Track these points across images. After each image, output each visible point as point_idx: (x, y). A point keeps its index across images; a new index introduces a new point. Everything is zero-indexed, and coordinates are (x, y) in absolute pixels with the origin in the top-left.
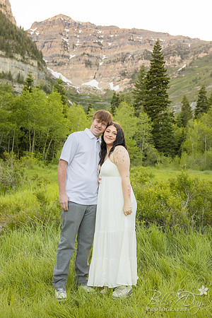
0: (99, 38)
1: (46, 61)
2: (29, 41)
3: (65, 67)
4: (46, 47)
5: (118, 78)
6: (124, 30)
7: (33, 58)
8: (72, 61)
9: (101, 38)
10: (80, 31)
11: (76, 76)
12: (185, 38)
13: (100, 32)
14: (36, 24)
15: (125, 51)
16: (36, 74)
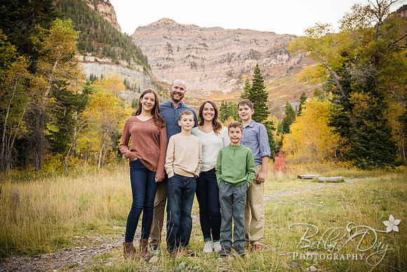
0: (204, 40)
1: (151, 65)
4: (150, 51)
7: (138, 63)
8: (177, 64)
9: (206, 40)
10: (184, 34)
12: (291, 36)
13: (205, 33)
16: (142, 78)
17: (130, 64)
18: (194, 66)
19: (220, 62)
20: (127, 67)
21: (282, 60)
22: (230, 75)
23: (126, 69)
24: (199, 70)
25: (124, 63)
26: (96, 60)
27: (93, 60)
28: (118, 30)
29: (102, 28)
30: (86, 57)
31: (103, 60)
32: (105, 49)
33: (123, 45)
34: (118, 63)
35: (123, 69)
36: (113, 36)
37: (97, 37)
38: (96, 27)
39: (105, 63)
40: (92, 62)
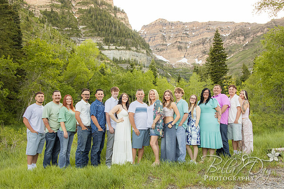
0: (186, 31)
1: (152, 49)
2: (140, 38)
3: (165, 52)
4: (151, 40)
5: (201, 56)
6: (202, 24)
7: (143, 48)
8: (169, 47)
9: (187, 31)
10: (173, 28)
11: (172, 57)
12: (246, 23)
13: (186, 27)
14: (145, 27)
15: (204, 37)
16: (145, 58)
17: (137, 49)
18: (180, 48)
19: (197, 45)
20: (136, 51)
21: (240, 40)
22: (204, 53)
23: (135, 52)
24: (183, 50)
25: (134, 49)
26: (116, 48)
28: (130, 28)
29: (119, 27)
30: (110, 47)
31: (121, 48)
32: (121, 41)
33: (132, 37)
34: (130, 49)
35: (133, 52)
36: (126, 32)
37: (116, 33)
38: (115, 27)
39: (122, 50)
40: (114, 49)
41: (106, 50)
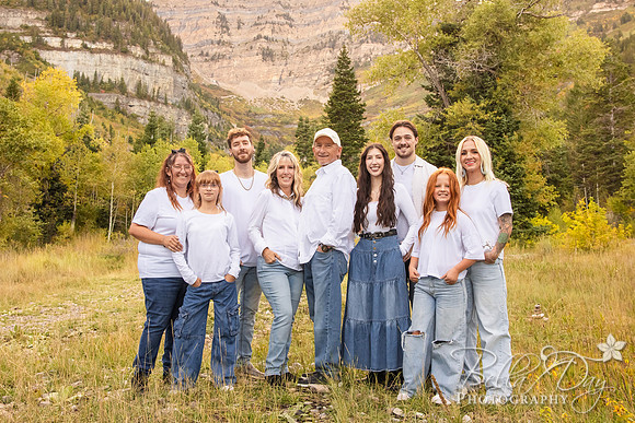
0: (286, 7)
1: (189, 54)
2: (157, 21)
3: (225, 63)
4: (188, 28)
5: (324, 79)
7: (164, 51)
8: (237, 51)
9: (290, 7)
15: (336, 28)
16: (170, 79)
17: (147, 52)
18: (268, 55)
20: (143, 58)
23: (141, 62)
24: (277, 62)
25: (138, 51)
26: (85, 47)
27: (79, 46)
30: (66, 41)
31: (98, 45)
32: (101, 26)
33: (134, 17)
34: (125, 52)
35: (135, 62)
39: (100, 51)
40: (77, 50)
41: (53, 49)
